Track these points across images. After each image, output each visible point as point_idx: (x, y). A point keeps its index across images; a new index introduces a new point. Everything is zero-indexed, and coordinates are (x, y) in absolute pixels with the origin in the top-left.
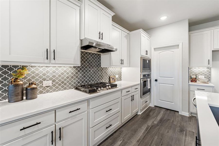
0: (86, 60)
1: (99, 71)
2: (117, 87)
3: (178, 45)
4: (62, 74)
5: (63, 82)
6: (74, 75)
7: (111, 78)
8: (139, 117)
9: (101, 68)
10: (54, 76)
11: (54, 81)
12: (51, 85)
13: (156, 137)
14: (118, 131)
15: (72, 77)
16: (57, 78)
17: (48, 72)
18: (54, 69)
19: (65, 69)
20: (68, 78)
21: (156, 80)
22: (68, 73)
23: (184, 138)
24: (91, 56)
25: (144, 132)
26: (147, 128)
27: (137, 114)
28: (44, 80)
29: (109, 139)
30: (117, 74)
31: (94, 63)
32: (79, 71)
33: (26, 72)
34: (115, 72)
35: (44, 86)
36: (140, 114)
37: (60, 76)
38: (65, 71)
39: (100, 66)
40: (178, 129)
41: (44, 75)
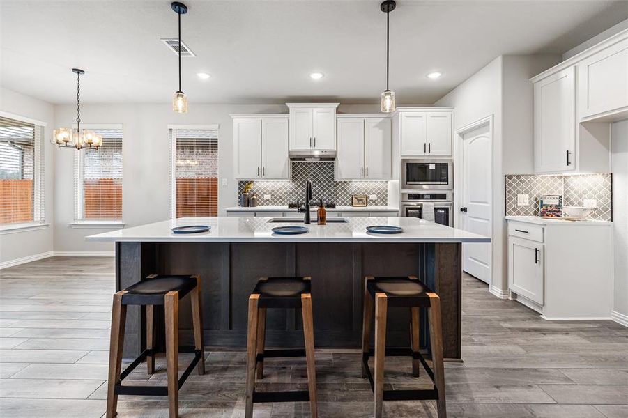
0: (309, 173)
1: (330, 186)
4: (281, 189)
5: (281, 198)
6: (294, 191)
7: (356, 198)
9: (335, 182)
10: (273, 191)
11: (273, 195)
12: (270, 199)
15: (291, 193)
16: (275, 193)
17: (268, 187)
18: (273, 184)
19: (283, 184)
20: (286, 193)
21: (464, 210)
22: (286, 189)
24: (317, 166)
28: (265, 193)
30: (374, 194)
31: (322, 175)
32: (299, 186)
33: (251, 186)
34: (369, 189)
35: (265, 199)
37: (278, 191)
38: (284, 186)
39: (333, 179)
41: (265, 189)
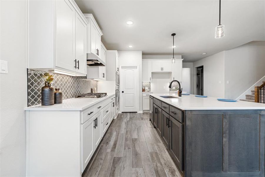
2: (107, 95)
3: (137, 67)
7: (93, 90)
8: (116, 120)
13: (133, 125)
14: (109, 130)
21: (123, 92)
23: (144, 121)
25: (125, 125)
26: (125, 123)
27: (113, 119)
29: (107, 134)
30: (95, 87)
34: (94, 84)
36: (116, 118)
40: (140, 119)
